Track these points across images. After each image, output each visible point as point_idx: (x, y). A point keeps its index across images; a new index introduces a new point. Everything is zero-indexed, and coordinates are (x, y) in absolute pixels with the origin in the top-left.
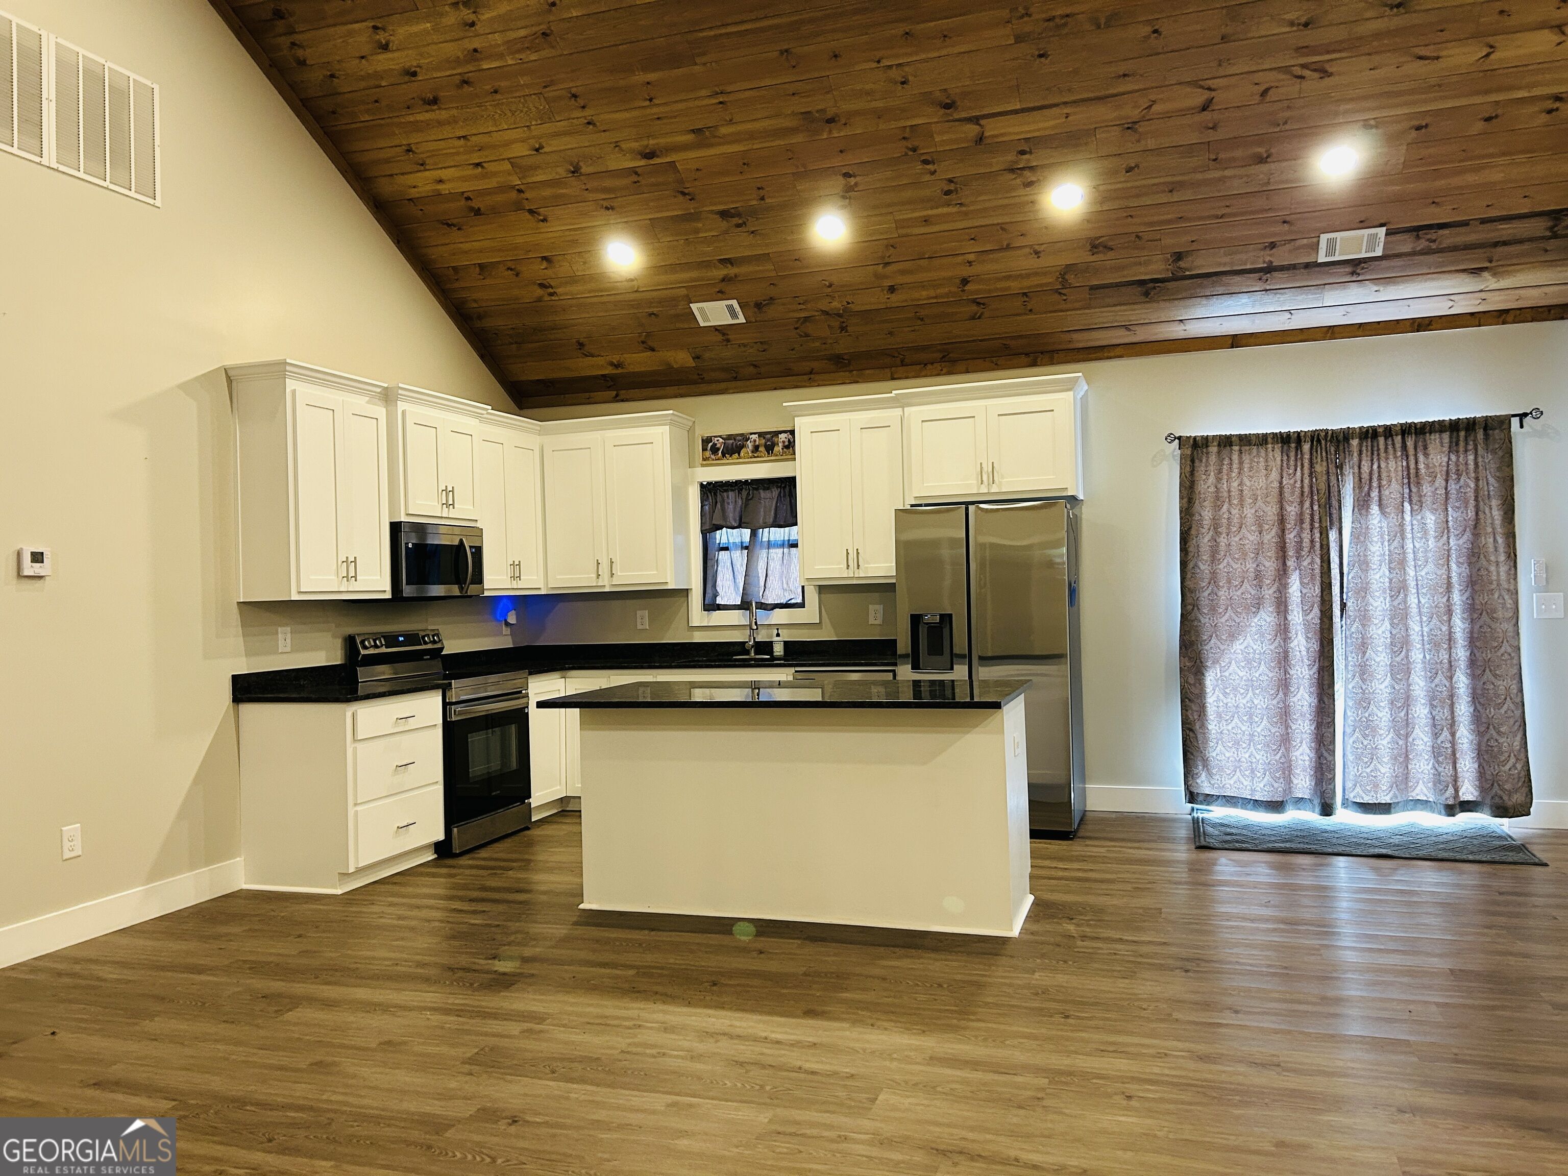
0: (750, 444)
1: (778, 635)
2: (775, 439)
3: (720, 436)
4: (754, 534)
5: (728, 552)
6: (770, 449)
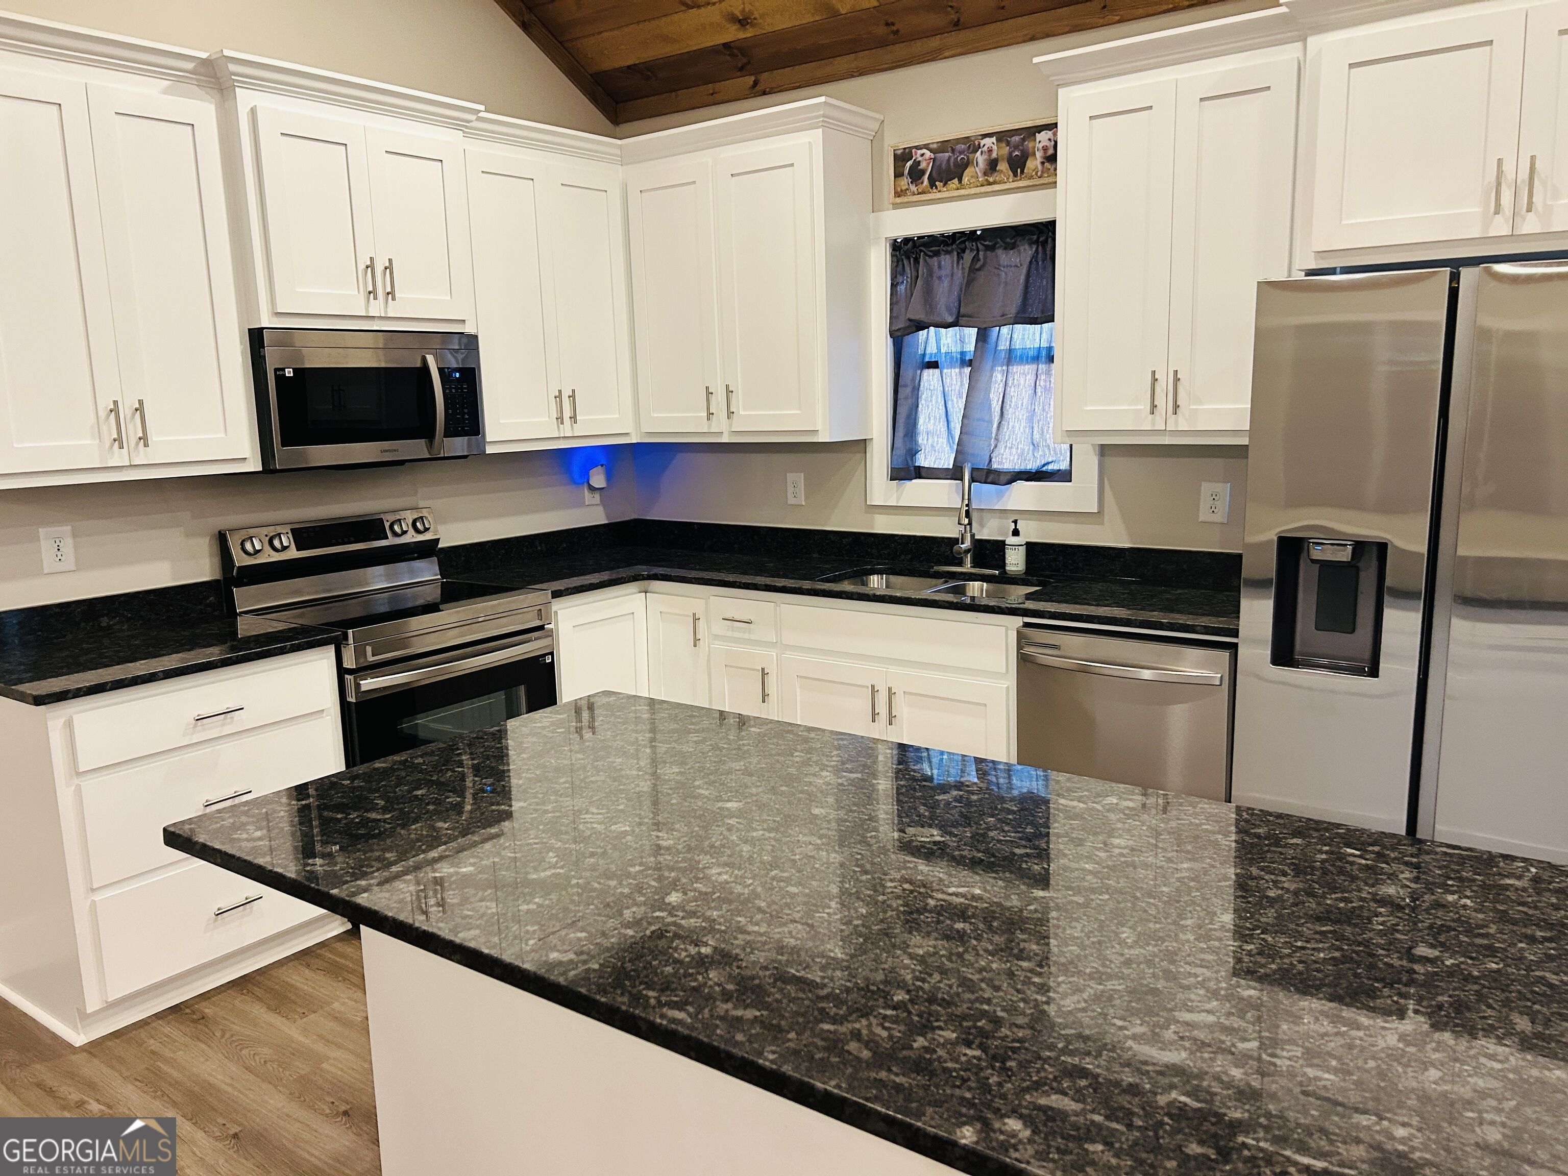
0: (980, 158)
1: (1016, 533)
2: (1029, 144)
3: (926, 147)
4: (982, 337)
5: (937, 371)
6: (1017, 165)
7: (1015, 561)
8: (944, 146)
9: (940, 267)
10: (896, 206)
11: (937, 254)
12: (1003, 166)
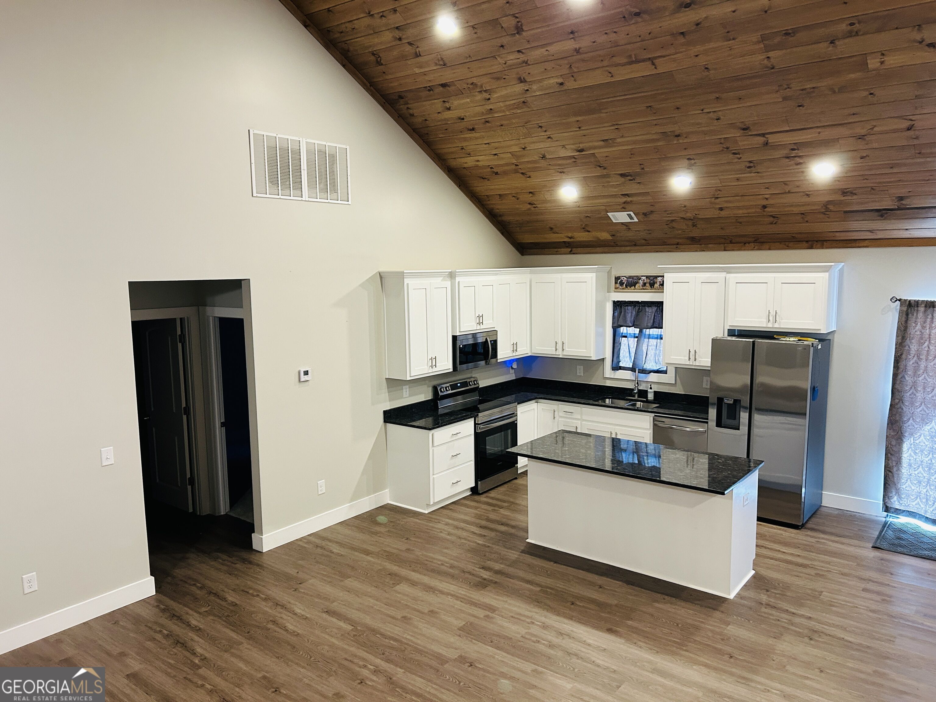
0: (641, 282)
1: (651, 388)
2: (655, 280)
3: (625, 276)
4: (641, 331)
5: (627, 338)
6: (652, 285)
7: (651, 396)
8: (630, 277)
9: (628, 309)
10: (615, 292)
11: (627, 306)
12: (648, 285)
